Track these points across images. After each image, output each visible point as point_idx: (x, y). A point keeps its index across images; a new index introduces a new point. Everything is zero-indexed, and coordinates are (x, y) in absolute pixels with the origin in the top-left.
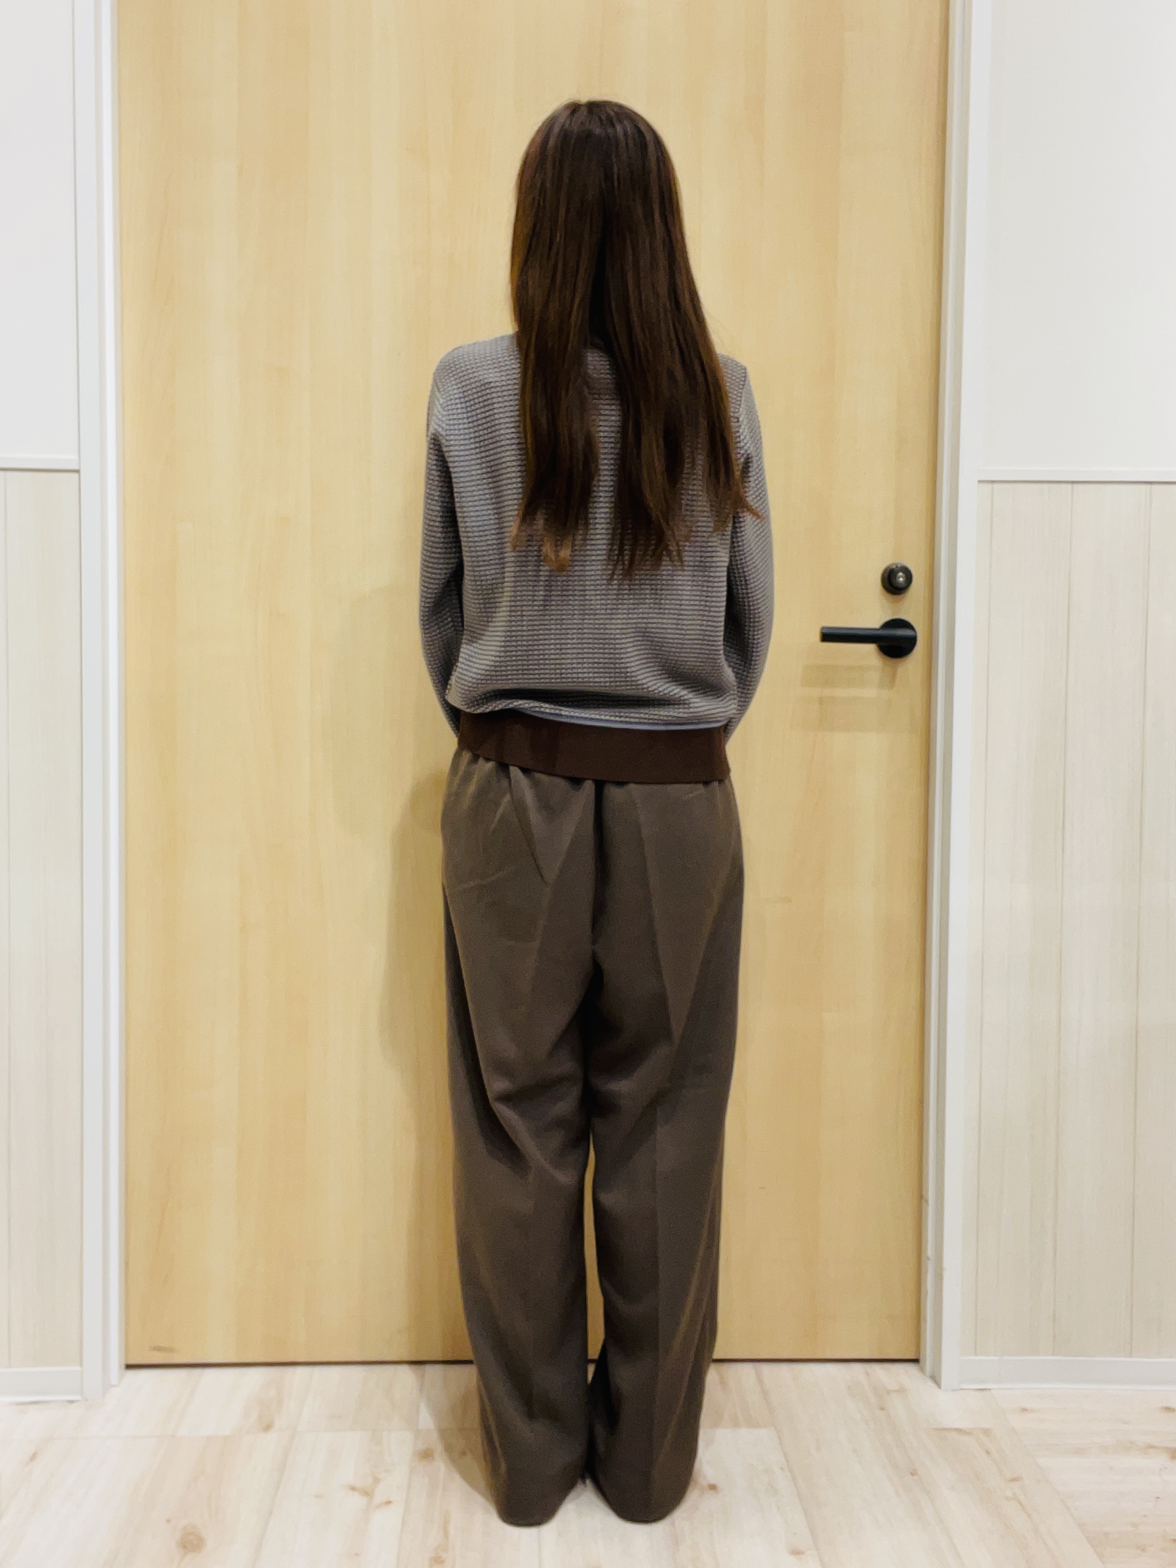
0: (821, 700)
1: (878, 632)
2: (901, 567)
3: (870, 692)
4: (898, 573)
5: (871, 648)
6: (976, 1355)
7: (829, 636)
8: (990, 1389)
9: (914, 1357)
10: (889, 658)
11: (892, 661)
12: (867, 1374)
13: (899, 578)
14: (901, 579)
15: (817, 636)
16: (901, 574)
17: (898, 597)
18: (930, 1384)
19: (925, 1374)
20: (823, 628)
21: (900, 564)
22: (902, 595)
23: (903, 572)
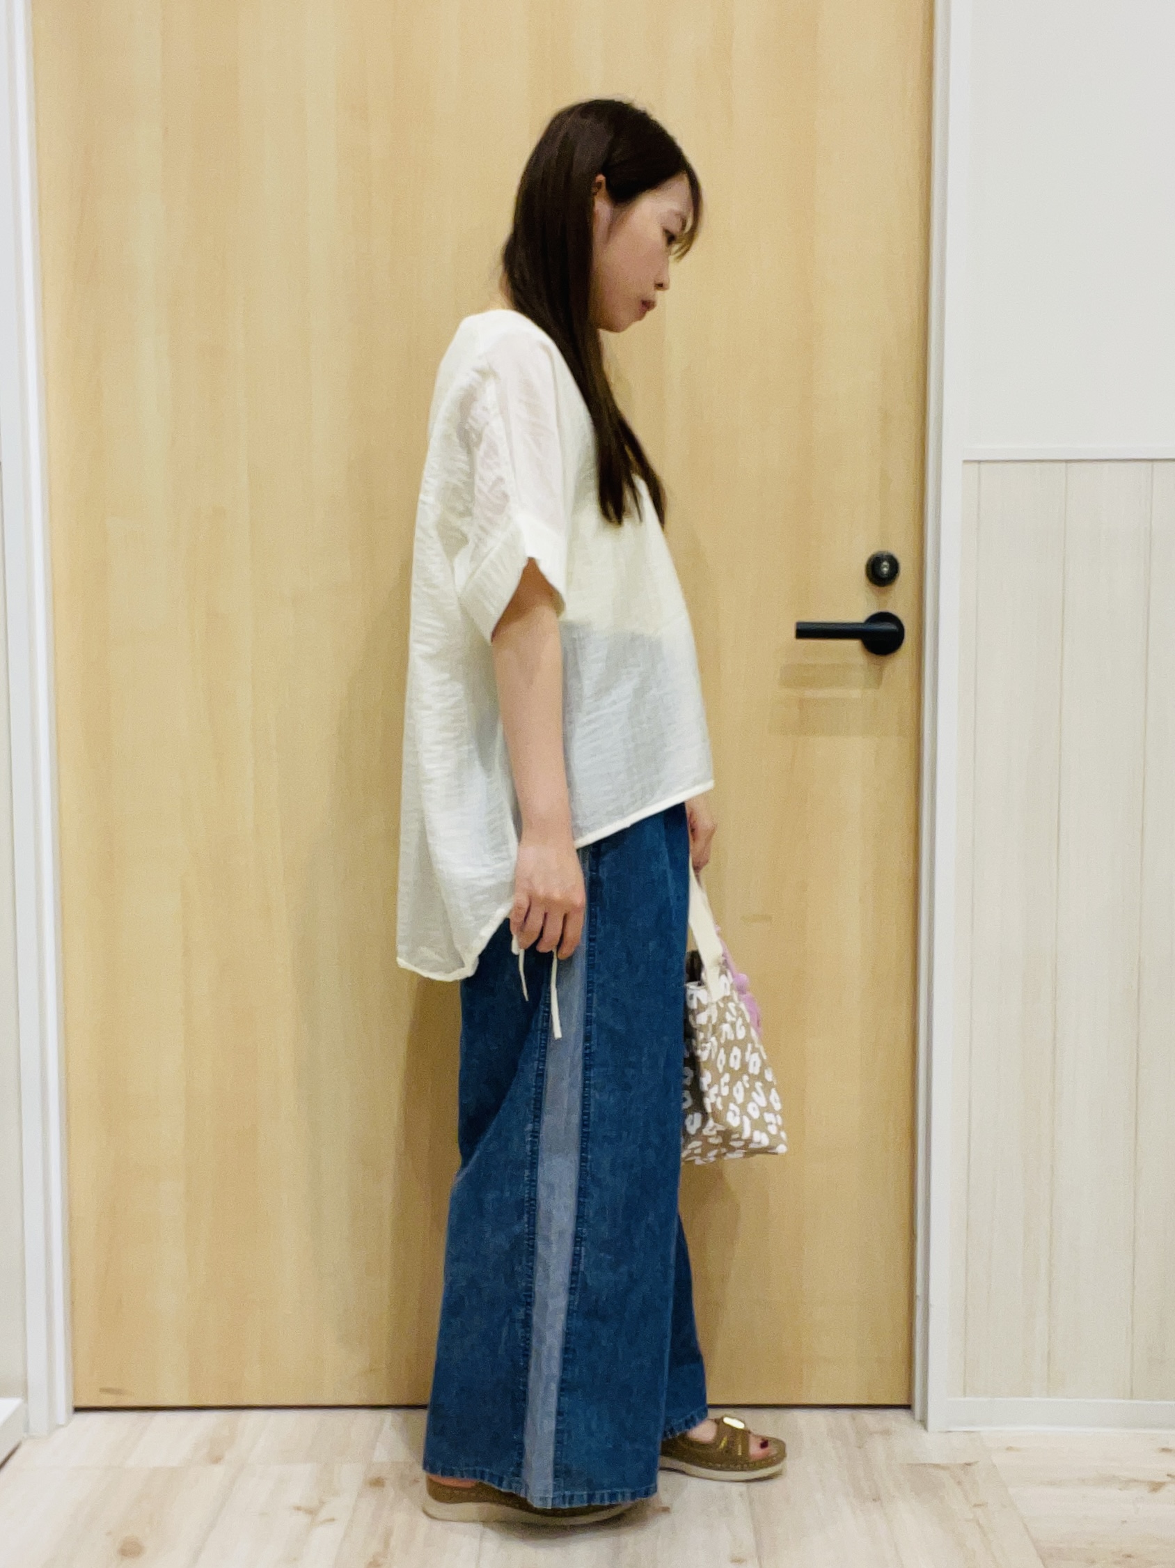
0: (802, 702)
1: (863, 627)
2: (887, 556)
3: (855, 693)
4: (881, 563)
5: (855, 645)
6: (965, 1395)
7: (806, 632)
8: (979, 1432)
9: (904, 1402)
10: (874, 655)
11: (875, 658)
12: (854, 1419)
13: (885, 566)
14: (885, 568)
15: (793, 633)
16: (885, 563)
17: (881, 588)
18: (918, 1427)
19: (914, 1419)
20: (798, 624)
21: (884, 552)
22: (885, 587)
23: (889, 562)
